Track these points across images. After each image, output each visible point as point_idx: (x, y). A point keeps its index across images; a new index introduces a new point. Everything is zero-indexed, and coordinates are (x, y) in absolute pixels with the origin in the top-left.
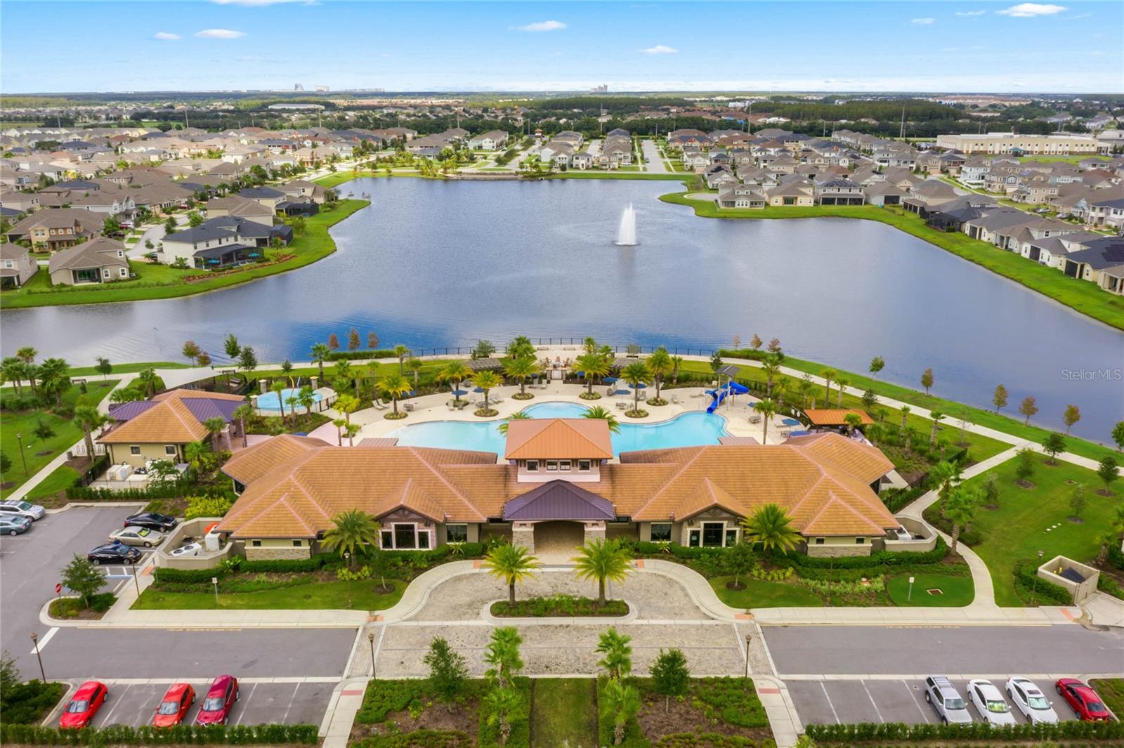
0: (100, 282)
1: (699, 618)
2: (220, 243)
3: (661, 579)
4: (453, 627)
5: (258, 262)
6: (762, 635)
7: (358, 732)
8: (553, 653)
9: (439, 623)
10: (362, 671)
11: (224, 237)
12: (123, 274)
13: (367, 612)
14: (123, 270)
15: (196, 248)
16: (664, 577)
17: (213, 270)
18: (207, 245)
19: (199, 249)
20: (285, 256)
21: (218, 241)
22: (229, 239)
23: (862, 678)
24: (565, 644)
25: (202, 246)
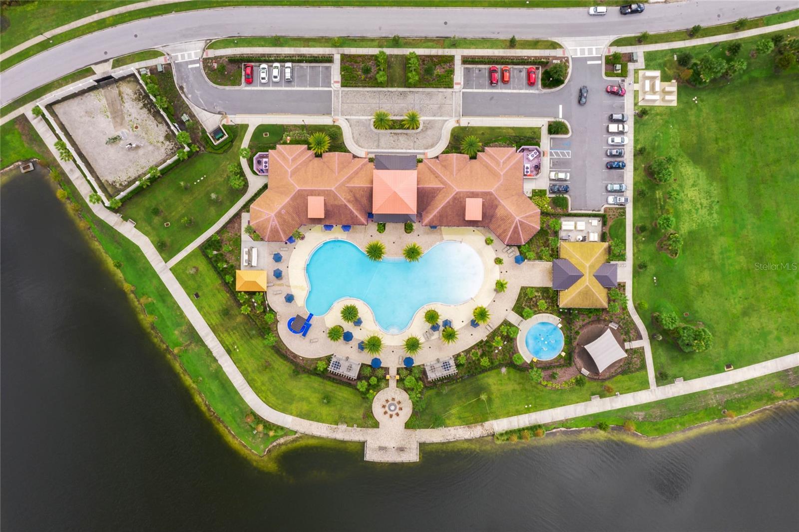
1: (351, 119)
3: (360, 144)
4: (431, 116)
6: (333, 110)
7: (453, 66)
8: (399, 101)
9: (436, 118)
10: (457, 94)
13: (461, 125)
16: (359, 146)
23: (308, 89)
24: (396, 105)
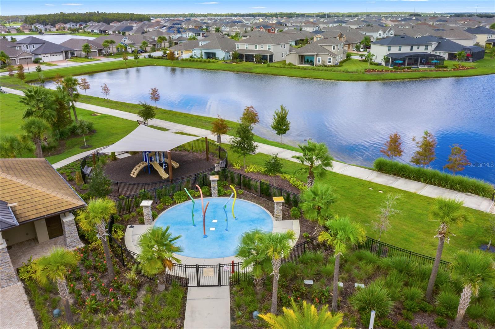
0: (313, 65)
2: (411, 49)
5: (435, 68)
11: (416, 45)
12: (329, 62)
14: (330, 59)
15: (389, 50)
17: (394, 68)
18: (400, 50)
19: (392, 52)
20: (463, 66)
21: (410, 48)
22: (420, 47)
25: (395, 50)
